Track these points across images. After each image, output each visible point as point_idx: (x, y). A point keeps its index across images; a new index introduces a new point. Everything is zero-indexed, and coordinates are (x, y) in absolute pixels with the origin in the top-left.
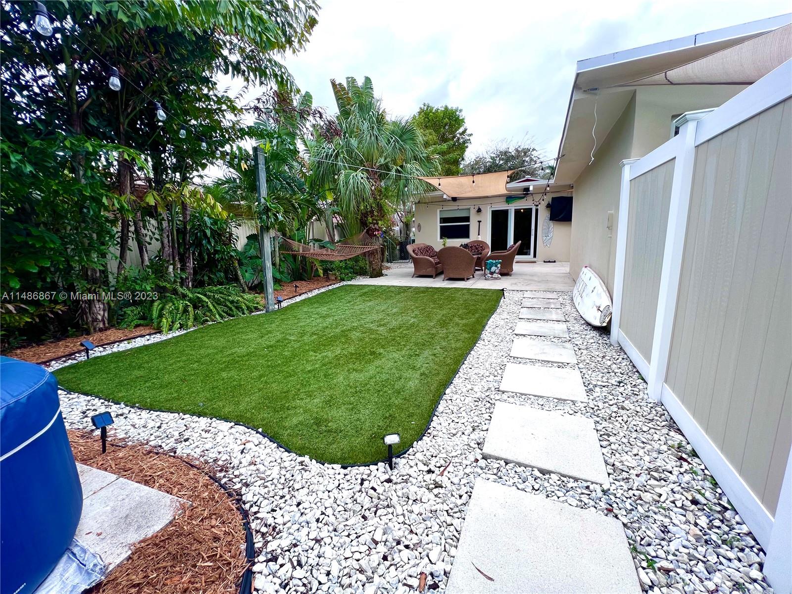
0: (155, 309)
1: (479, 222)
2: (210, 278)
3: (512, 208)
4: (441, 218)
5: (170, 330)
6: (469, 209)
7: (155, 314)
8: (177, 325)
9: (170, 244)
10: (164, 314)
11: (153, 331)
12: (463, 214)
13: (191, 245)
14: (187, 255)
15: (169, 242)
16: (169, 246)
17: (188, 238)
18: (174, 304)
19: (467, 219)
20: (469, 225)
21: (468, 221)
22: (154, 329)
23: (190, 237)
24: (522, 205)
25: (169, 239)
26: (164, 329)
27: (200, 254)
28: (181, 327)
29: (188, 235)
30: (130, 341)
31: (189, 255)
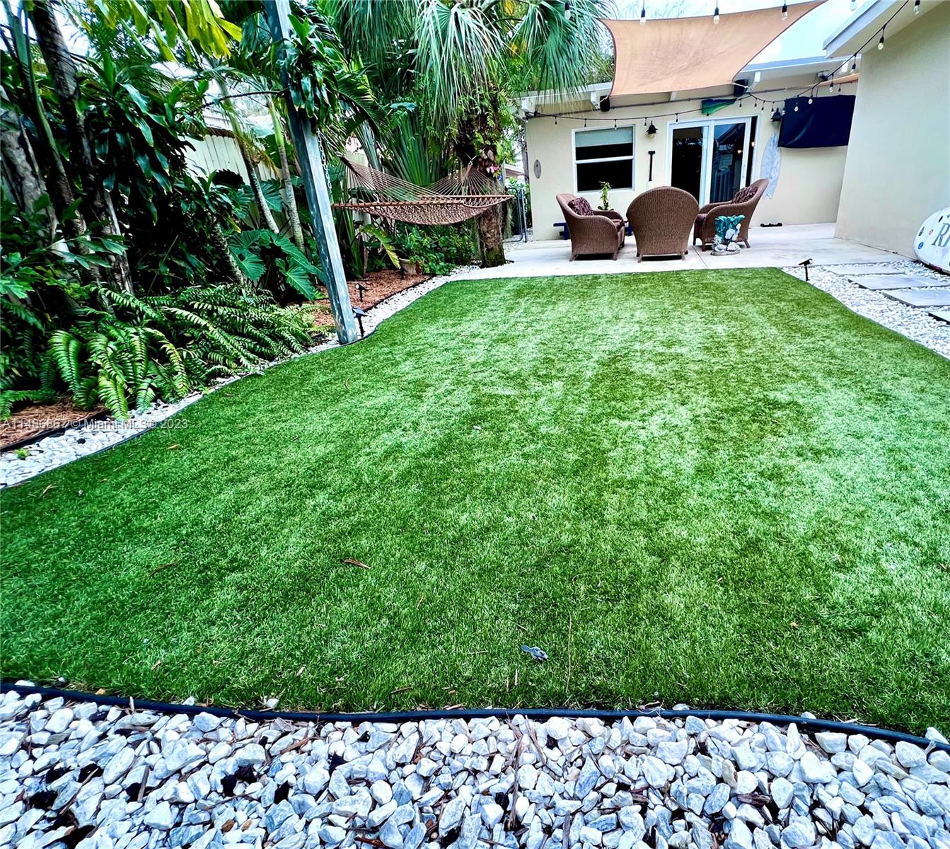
0: (63, 354)
1: (651, 153)
2: (174, 268)
3: (711, 126)
4: (577, 149)
5: (132, 405)
6: (631, 128)
7: (68, 368)
8: (146, 393)
9: (37, 169)
10: (98, 367)
11: (80, 417)
12: (619, 139)
13: (103, 172)
14: (98, 203)
15: (29, 159)
16: (34, 174)
17: (87, 150)
18: (112, 338)
19: (627, 149)
20: (630, 161)
21: (631, 154)
22: (79, 409)
23: (92, 146)
24: (728, 116)
25: (27, 152)
26: (115, 407)
27: (137, 200)
28: (159, 395)
29: (85, 142)
30: (23, 451)
31: (104, 203)
